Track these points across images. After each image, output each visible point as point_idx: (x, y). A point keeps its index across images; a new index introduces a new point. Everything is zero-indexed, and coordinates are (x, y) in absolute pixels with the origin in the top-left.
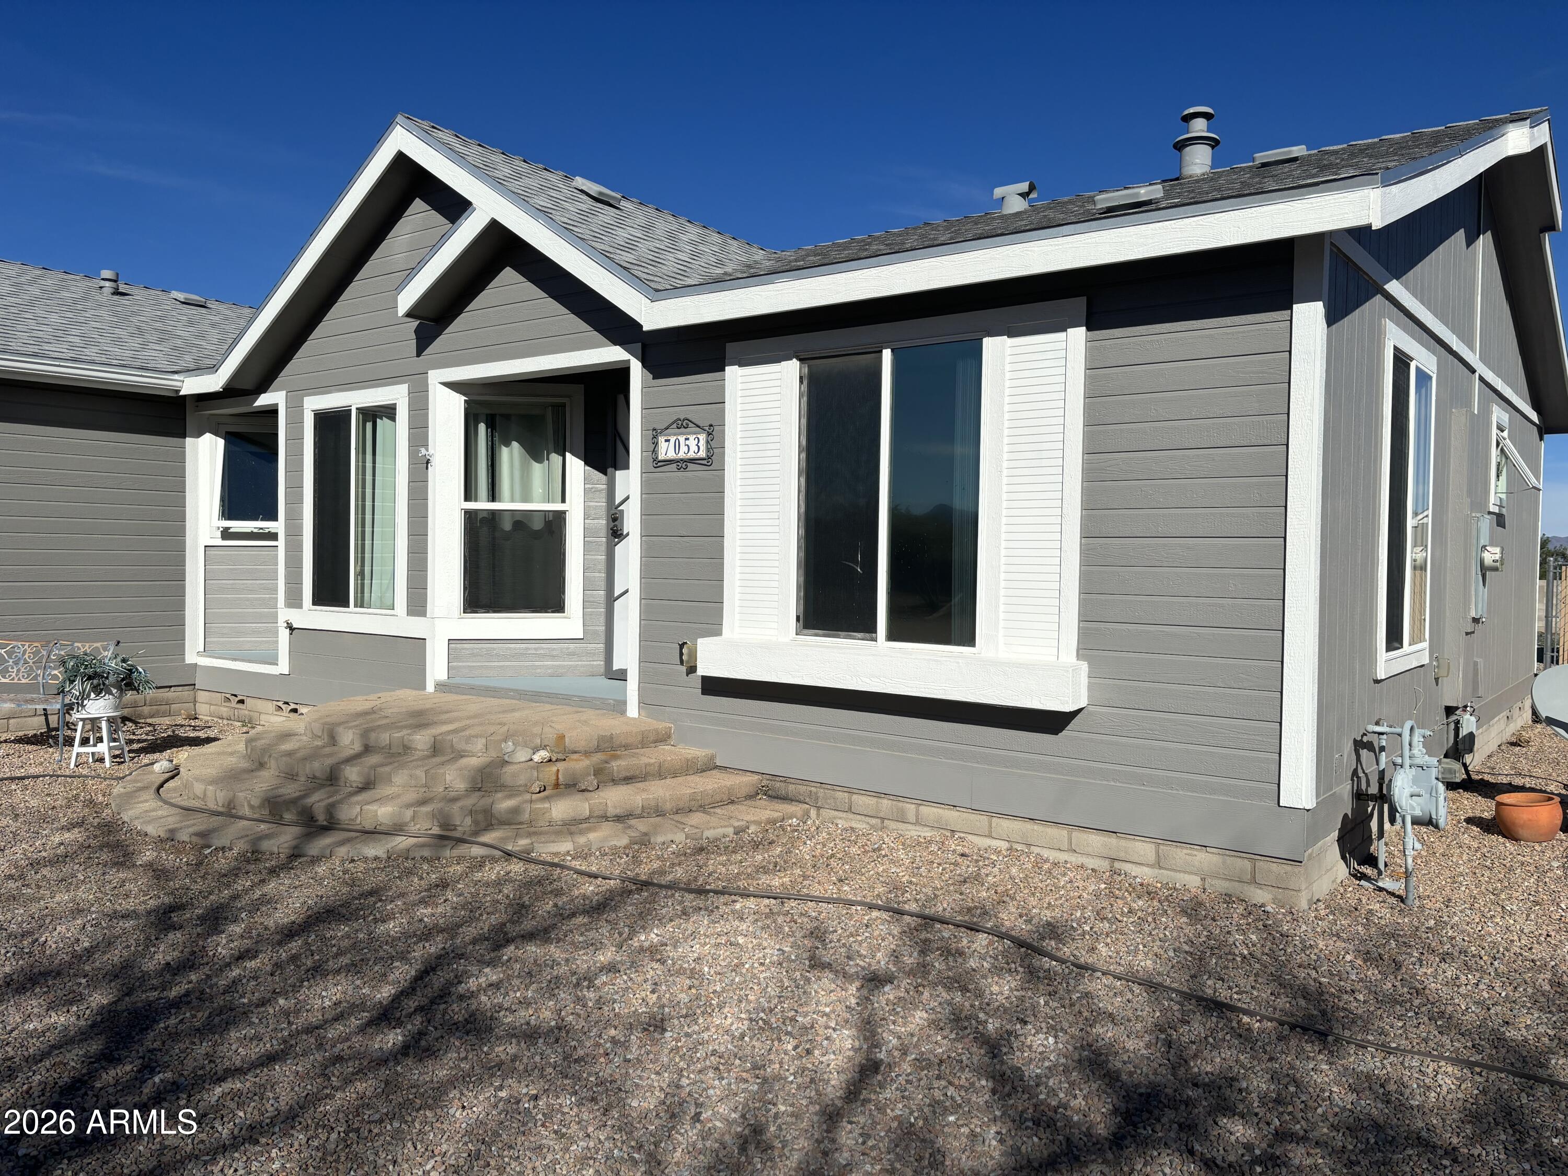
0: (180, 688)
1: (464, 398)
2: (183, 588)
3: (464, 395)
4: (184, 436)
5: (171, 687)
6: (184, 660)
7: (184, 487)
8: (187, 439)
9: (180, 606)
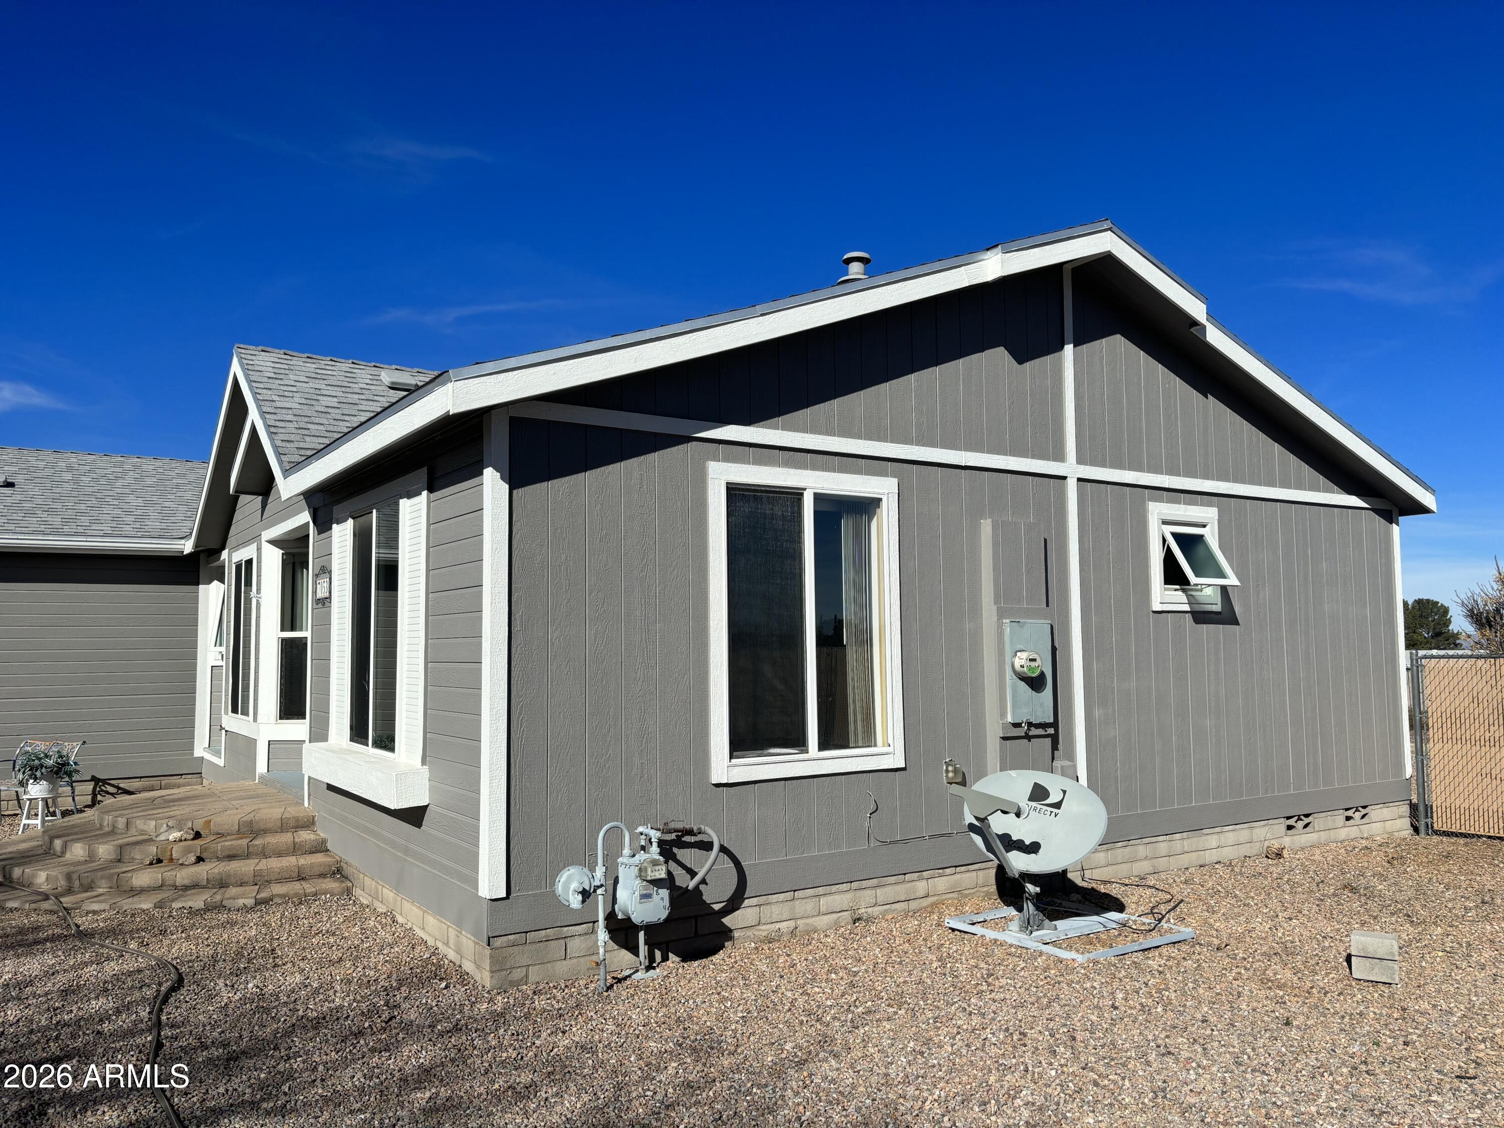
0: (190, 776)
1: (282, 552)
2: (194, 698)
3: (282, 549)
4: (198, 584)
5: (182, 775)
6: (193, 754)
7: (197, 622)
8: (200, 586)
9: (192, 713)
